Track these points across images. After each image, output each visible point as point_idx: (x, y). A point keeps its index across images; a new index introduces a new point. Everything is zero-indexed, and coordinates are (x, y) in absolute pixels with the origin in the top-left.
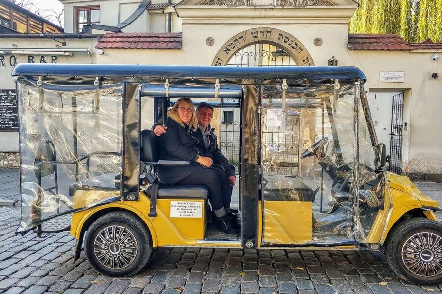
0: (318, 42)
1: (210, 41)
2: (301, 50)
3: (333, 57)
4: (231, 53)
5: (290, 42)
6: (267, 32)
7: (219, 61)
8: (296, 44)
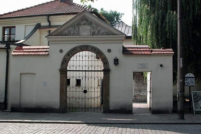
0: (109, 51)
1: (61, 51)
2: (102, 54)
3: (116, 58)
4: (70, 56)
5: (97, 51)
6: (87, 47)
7: (65, 60)
8: (99, 52)
